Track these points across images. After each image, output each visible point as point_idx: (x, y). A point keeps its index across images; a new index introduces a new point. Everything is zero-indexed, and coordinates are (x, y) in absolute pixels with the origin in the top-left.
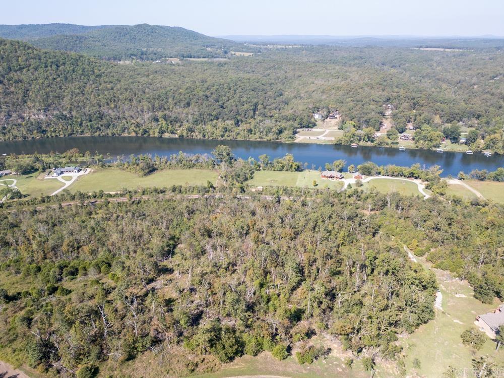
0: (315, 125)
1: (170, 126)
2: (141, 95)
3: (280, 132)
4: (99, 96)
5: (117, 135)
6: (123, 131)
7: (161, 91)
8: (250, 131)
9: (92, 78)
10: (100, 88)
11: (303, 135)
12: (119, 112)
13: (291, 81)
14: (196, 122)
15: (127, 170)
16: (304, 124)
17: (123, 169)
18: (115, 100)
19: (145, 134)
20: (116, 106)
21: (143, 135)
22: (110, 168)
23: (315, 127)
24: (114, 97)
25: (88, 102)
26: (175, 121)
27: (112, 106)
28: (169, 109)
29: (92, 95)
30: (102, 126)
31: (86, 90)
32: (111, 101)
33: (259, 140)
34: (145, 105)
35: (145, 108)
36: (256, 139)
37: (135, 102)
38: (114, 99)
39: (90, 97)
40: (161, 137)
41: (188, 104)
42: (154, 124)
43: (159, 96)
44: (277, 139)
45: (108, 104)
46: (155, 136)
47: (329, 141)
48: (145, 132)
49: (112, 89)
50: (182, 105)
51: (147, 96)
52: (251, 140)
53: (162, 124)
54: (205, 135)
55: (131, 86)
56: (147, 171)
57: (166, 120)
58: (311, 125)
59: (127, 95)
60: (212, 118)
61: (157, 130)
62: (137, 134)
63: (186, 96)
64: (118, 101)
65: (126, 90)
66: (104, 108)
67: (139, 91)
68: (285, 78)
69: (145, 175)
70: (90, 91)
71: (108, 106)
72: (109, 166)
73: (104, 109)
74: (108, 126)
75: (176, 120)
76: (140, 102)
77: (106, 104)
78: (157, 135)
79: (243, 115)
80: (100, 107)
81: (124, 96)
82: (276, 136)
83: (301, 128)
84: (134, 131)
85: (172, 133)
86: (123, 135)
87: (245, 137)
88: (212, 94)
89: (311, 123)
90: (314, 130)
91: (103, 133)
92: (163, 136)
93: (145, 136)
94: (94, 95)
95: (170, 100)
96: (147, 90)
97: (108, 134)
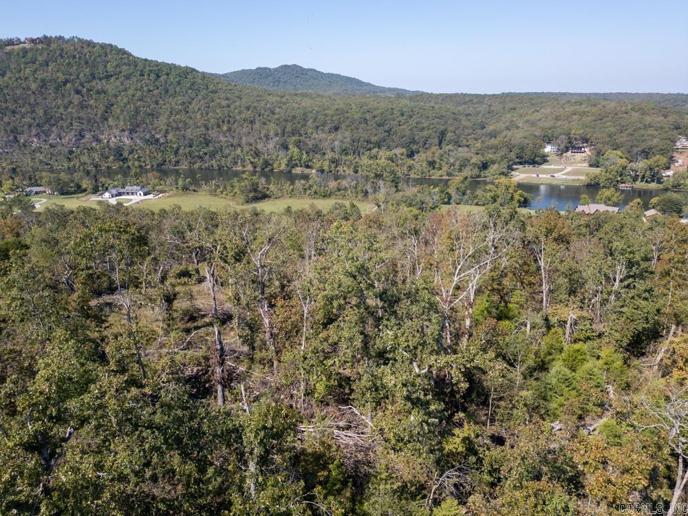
0: (545, 161)
1: (305, 156)
2: (268, 116)
3: (485, 166)
4: (207, 114)
5: (225, 168)
6: (236, 163)
7: (298, 111)
8: (432, 164)
9: (203, 92)
10: (211, 105)
11: (523, 173)
12: (233, 137)
13: (498, 115)
14: (345, 151)
15: (224, 195)
16: (526, 158)
17: (216, 195)
18: (229, 121)
19: (266, 167)
20: (229, 129)
21: (263, 169)
22: (196, 193)
23: (546, 163)
24: (230, 117)
25: (191, 122)
26: (314, 151)
27: (225, 128)
28: (307, 134)
29: (199, 113)
30: (206, 154)
31: (191, 107)
32: (223, 122)
33: (447, 178)
34: (272, 128)
35: (272, 133)
36: (441, 176)
37: (257, 125)
38: (229, 119)
39: (196, 116)
40: (290, 172)
41: (337, 129)
42: (282, 153)
43: (294, 117)
44: (479, 176)
45: (219, 126)
46: (281, 168)
47: (574, 180)
48: (267, 163)
49: (229, 106)
50: (327, 128)
51: (276, 116)
52: (433, 177)
53: (293, 152)
54: (358, 171)
55: (256, 104)
56: (251, 195)
57: (298, 147)
58: (536, 160)
59: (248, 114)
60: (372, 146)
61: (284, 162)
62: (255, 167)
63: (334, 118)
64: (234, 123)
65: (248, 108)
66: (214, 131)
67: (265, 111)
68: (489, 113)
69: (247, 202)
70: (196, 109)
71: (219, 129)
72: (194, 191)
73: (213, 134)
74: (213, 155)
75: (316, 150)
76: (265, 124)
77: (216, 126)
78: (283, 167)
79: (422, 144)
80: (208, 129)
81: (243, 116)
82: (476, 171)
83: (521, 163)
84: (252, 163)
85: (308, 167)
86: (234, 169)
87: (423, 173)
88: (374, 117)
89: (538, 156)
90: (544, 166)
91: (207, 165)
92: (293, 172)
93: (266, 170)
94: (202, 115)
95: (310, 123)
96: (277, 110)
97: (213, 167)
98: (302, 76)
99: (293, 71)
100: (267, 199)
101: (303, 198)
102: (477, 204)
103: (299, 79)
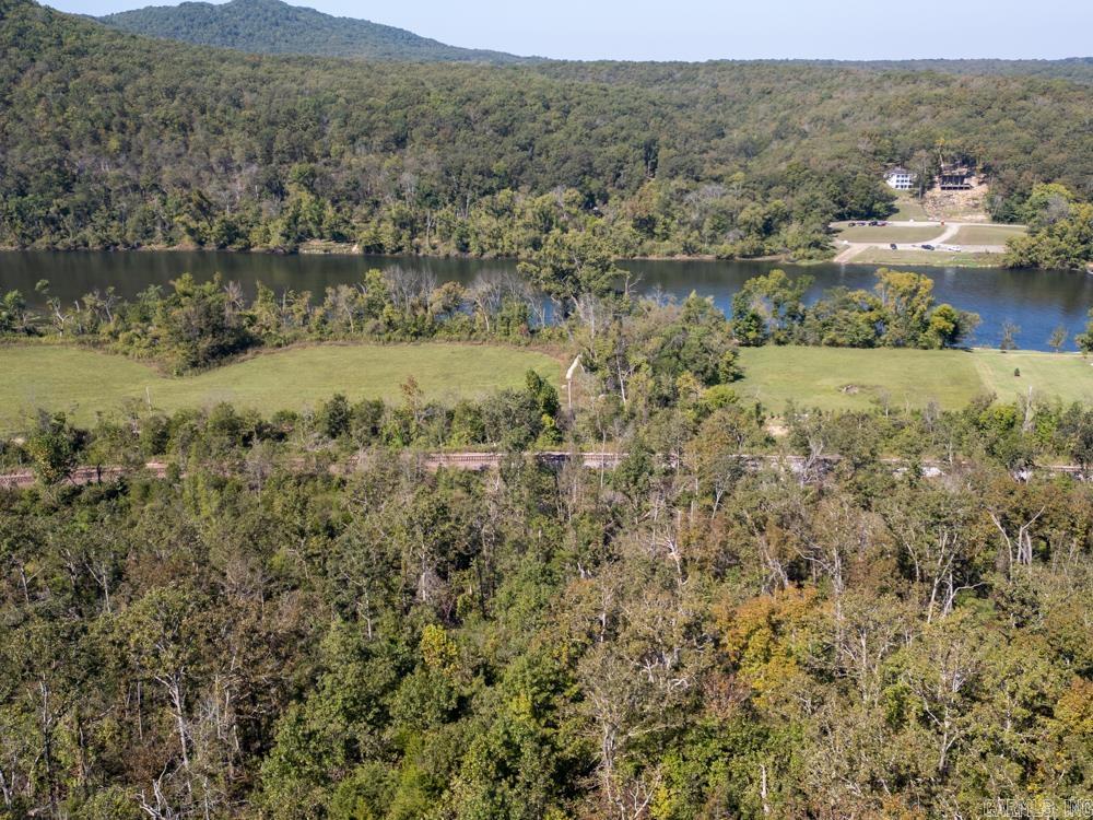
0: (892, 211)
1: (330, 212)
2: (225, 111)
3: (768, 229)
4: (64, 109)
5: (121, 248)
6: (148, 233)
7: (300, 100)
8: (646, 225)
9: (50, 54)
10: (70, 86)
11: (859, 239)
12: (138, 167)
13: (736, 107)
14: (429, 198)
15: (119, 345)
16: (853, 204)
17: (95, 344)
18: (123, 125)
19: (231, 242)
20: (126, 147)
21: (223, 246)
22: (34, 339)
23: (895, 215)
24: (124, 114)
25: (19, 129)
26: (349, 198)
27: (114, 144)
28: (327, 155)
29: (40, 106)
30: (65, 212)
31: (17, 90)
32: (108, 128)
33: (685, 257)
34: (238, 142)
35: (238, 155)
36: (672, 254)
37: (199, 136)
38: (123, 121)
39: (33, 114)
40: (295, 252)
41: (401, 142)
42: (269, 205)
43: (293, 115)
45: (96, 139)
46: (272, 245)
47: (978, 255)
48: (231, 232)
49: (119, 88)
50: (377, 140)
51: (247, 113)
52: (653, 258)
53: (300, 201)
54: (467, 245)
55: (190, 83)
56: (205, 344)
57: (311, 189)
58: (874, 209)
59: (172, 108)
60: (494, 183)
61: (278, 227)
62: (201, 243)
63: (392, 115)
64: (138, 129)
65: (171, 93)
66: (83, 152)
67: (217, 100)
68: (717, 101)
69: (195, 364)
70: (32, 94)
71: (96, 147)
72: (30, 332)
73: (81, 158)
74: (84, 214)
75: (355, 193)
76: (219, 132)
77: (88, 138)
78: (276, 241)
79: (610, 176)
80: (67, 148)
81: (160, 112)
82: (753, 241)
83: (841, 217)
84: (191, 232)
85: (339, 238)
86: (145, 248)
87: (627, 248)
88: (486, 112)
89: (879, 201)
90: (894, 223)
91: (69, 241)
92: (303, 251)
93: (231, 248)
94: (48, 109)
95: (333, 128)
96: (247, 97)
97: (86, 245)
98: (287, 22)
99: (266, 11)
100: (251, 352)
101: (355, 341)
102: (833, 343)
103: (281, 29)
